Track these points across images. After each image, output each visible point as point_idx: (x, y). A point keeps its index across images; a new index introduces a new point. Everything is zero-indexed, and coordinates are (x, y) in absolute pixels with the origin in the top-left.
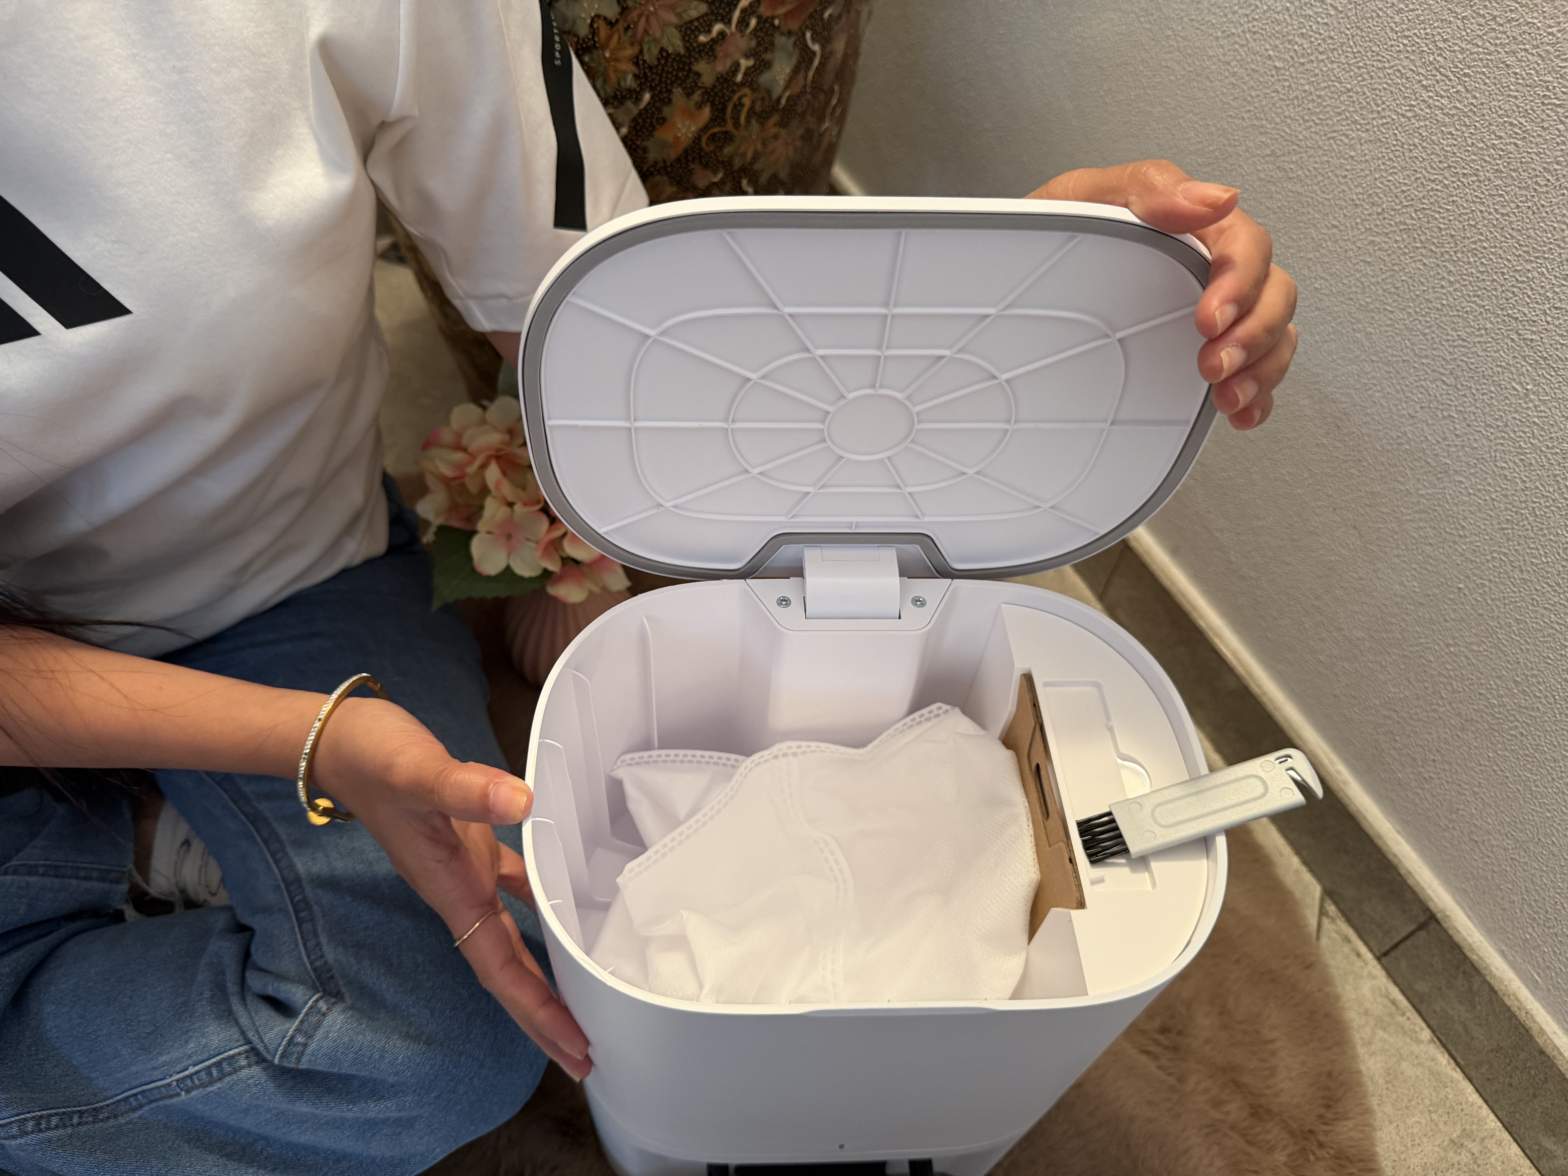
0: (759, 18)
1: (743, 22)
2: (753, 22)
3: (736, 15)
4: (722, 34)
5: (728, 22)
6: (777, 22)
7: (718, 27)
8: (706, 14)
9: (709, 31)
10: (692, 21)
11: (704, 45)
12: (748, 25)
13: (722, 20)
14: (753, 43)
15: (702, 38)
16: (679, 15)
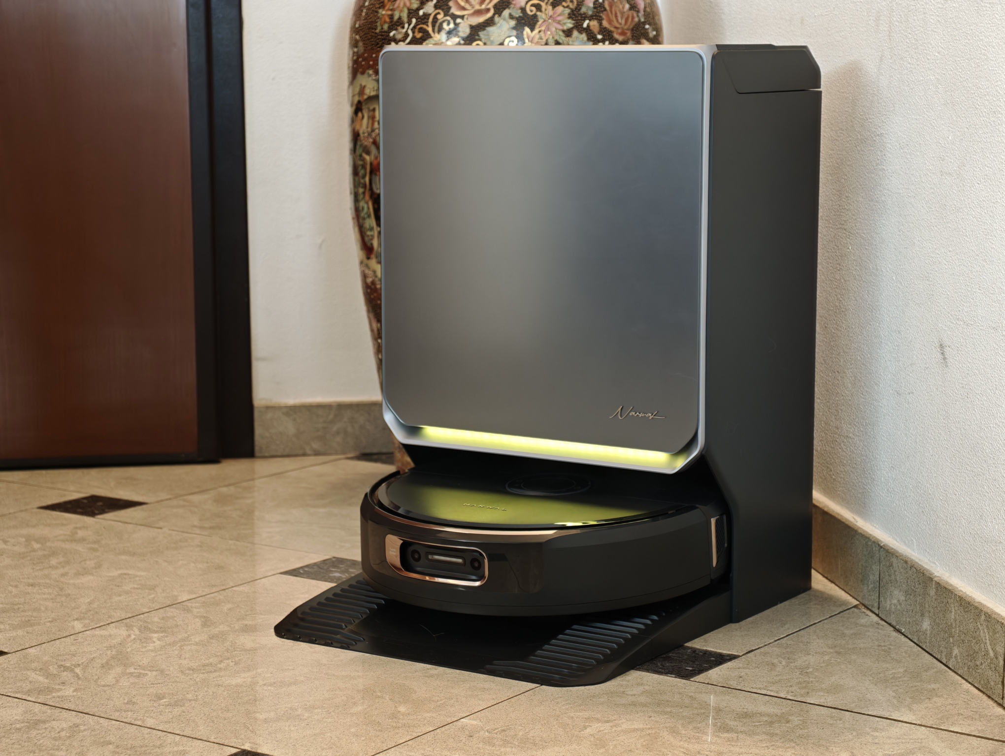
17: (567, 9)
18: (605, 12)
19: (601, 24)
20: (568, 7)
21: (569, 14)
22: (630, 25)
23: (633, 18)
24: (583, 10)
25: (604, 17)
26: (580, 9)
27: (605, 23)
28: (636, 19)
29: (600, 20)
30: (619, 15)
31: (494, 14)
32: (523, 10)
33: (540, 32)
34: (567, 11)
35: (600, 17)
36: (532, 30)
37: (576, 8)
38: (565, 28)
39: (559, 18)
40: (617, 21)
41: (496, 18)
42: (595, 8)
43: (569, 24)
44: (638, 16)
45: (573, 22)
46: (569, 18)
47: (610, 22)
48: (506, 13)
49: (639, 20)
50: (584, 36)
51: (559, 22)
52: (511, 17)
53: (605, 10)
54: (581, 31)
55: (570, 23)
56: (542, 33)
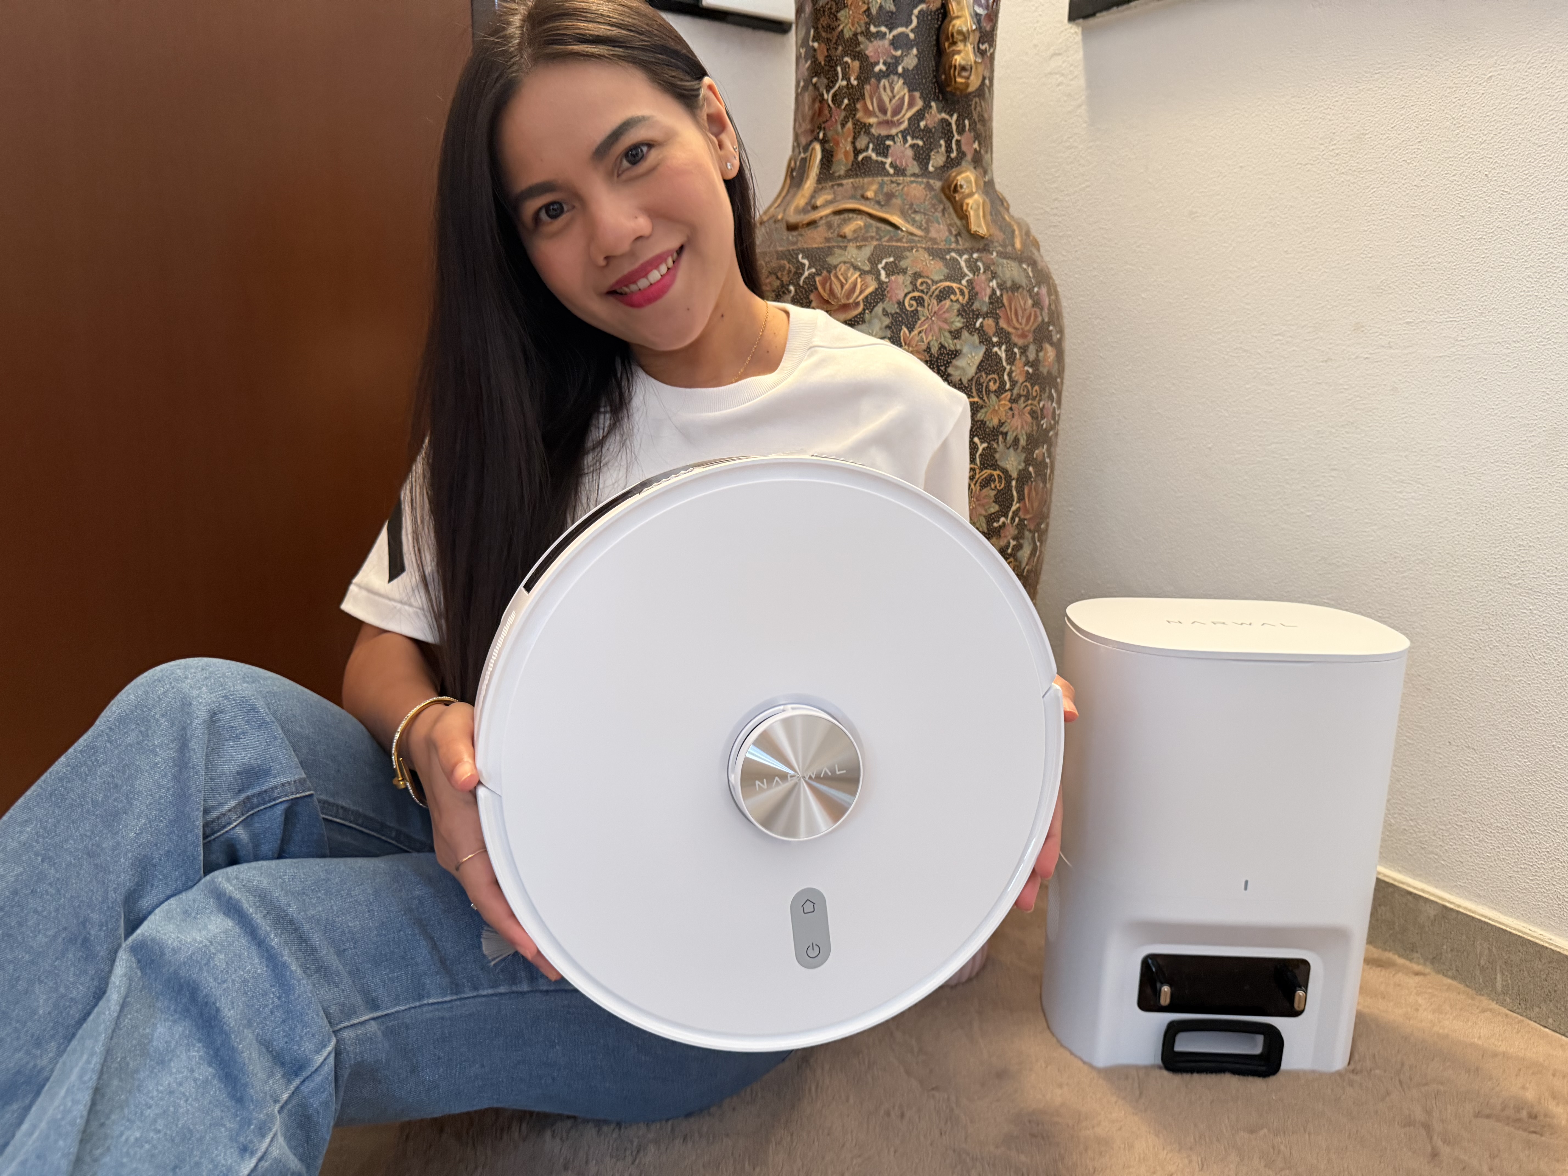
0: (1019, 517)
1: (1013, 519)
2: (1017, 519)
3: (1010, 514)
4: (1004, 523)
5: (1007, 518)
6: (1026, 522)
7: (1002, 519)
8: (998, 511)
9: (999, 521)
10: (991, 515)
11: (996, 528)
12: (1014, 521)
13: (1004, 516)
14: (1016, 532)
15: (995, 525)
16: (986, 511)
17: (955, 304)
18: (1003, 309)
19: (997, 324)
20: (957, 300)
21: (958, 311)
22: (1032, 326)
23: (1036, 317)
24: (976, 305)
25: (1001, 314)
26: (973, 303)
27: (1003, 324)
28: (1040, 319)
29: (997, 319)
30: (1020, 312)
31: (864, 310)
32: (901, 304)
33: (920, 332)
34: (957, 306)
35: (997, 314)
36: (911, 330)
37: (968, 303)
38: (954, 328)
39: (946, 315)
40: (1018, 320)
41: (867, 316)
42: (991, 303)
43: (958, 323)
44: (1042, 315)
45: (962, 320)
46: (958, 315)
47: (1009, 321)
48: (879, 309)
49: (1043, 320)
50: (976, 338)
51: (945, 321)
52: (885, 313)
53: (1003, 305)
54: (972, 331)
55: (959, 321)
56: (923, 334)
